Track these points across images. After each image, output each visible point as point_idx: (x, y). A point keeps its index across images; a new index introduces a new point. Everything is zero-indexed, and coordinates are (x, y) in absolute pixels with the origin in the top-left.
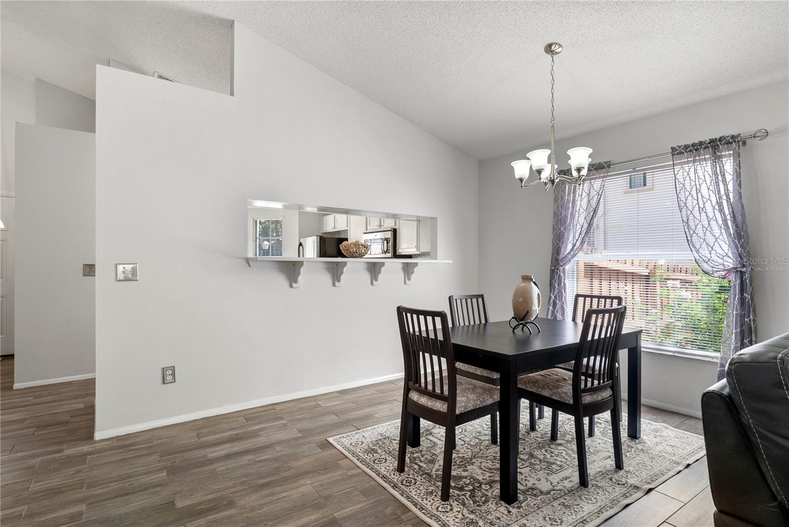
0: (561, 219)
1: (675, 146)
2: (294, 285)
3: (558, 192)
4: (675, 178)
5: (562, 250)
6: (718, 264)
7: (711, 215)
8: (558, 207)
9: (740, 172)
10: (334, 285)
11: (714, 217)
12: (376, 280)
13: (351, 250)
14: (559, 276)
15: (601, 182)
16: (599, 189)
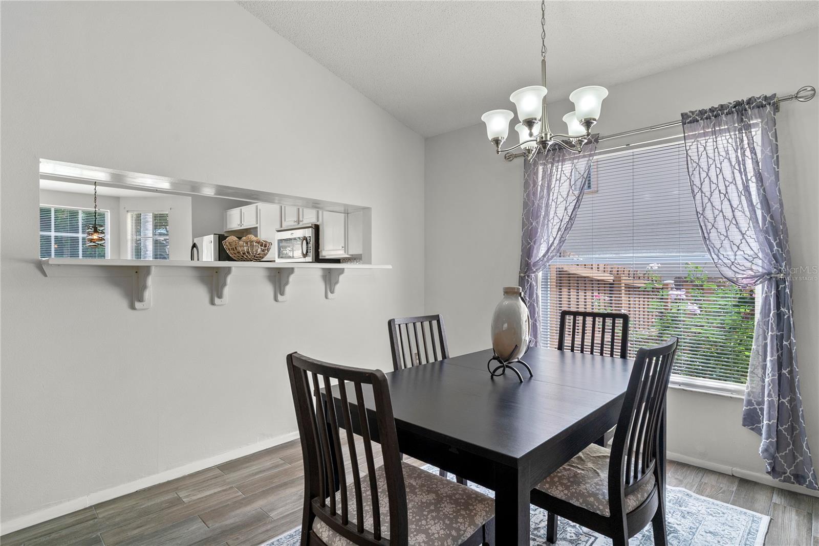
0: (533, 210)
1: (686, 111)
2: (138, 305)
3: (529, 176)
4: (687, 154)
5: (535, 251)
6: (744, 269)
7: (735, 203)
8: (528, 195)
9: (777, 145)
10: (212, 303)
11: (740, 206)
12: (282, 294)
13: (239, 249)
14: (530, 285)
15: (586, 162)
16: (583, 172)
